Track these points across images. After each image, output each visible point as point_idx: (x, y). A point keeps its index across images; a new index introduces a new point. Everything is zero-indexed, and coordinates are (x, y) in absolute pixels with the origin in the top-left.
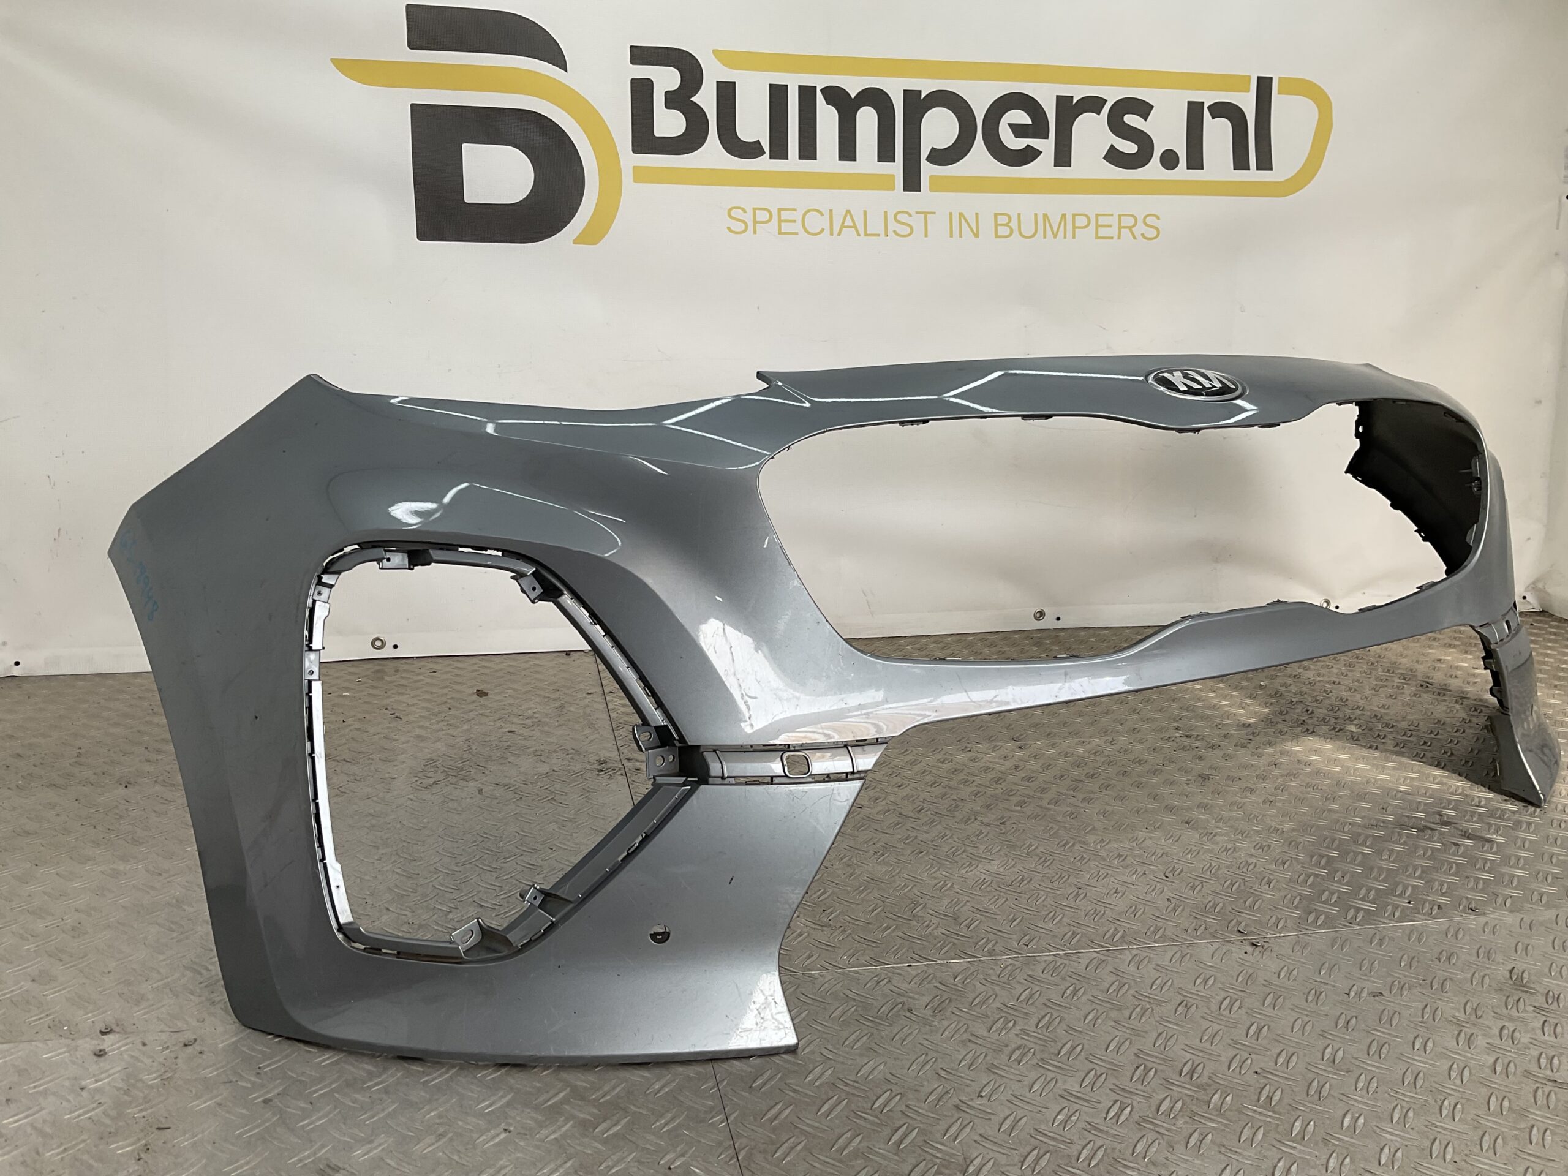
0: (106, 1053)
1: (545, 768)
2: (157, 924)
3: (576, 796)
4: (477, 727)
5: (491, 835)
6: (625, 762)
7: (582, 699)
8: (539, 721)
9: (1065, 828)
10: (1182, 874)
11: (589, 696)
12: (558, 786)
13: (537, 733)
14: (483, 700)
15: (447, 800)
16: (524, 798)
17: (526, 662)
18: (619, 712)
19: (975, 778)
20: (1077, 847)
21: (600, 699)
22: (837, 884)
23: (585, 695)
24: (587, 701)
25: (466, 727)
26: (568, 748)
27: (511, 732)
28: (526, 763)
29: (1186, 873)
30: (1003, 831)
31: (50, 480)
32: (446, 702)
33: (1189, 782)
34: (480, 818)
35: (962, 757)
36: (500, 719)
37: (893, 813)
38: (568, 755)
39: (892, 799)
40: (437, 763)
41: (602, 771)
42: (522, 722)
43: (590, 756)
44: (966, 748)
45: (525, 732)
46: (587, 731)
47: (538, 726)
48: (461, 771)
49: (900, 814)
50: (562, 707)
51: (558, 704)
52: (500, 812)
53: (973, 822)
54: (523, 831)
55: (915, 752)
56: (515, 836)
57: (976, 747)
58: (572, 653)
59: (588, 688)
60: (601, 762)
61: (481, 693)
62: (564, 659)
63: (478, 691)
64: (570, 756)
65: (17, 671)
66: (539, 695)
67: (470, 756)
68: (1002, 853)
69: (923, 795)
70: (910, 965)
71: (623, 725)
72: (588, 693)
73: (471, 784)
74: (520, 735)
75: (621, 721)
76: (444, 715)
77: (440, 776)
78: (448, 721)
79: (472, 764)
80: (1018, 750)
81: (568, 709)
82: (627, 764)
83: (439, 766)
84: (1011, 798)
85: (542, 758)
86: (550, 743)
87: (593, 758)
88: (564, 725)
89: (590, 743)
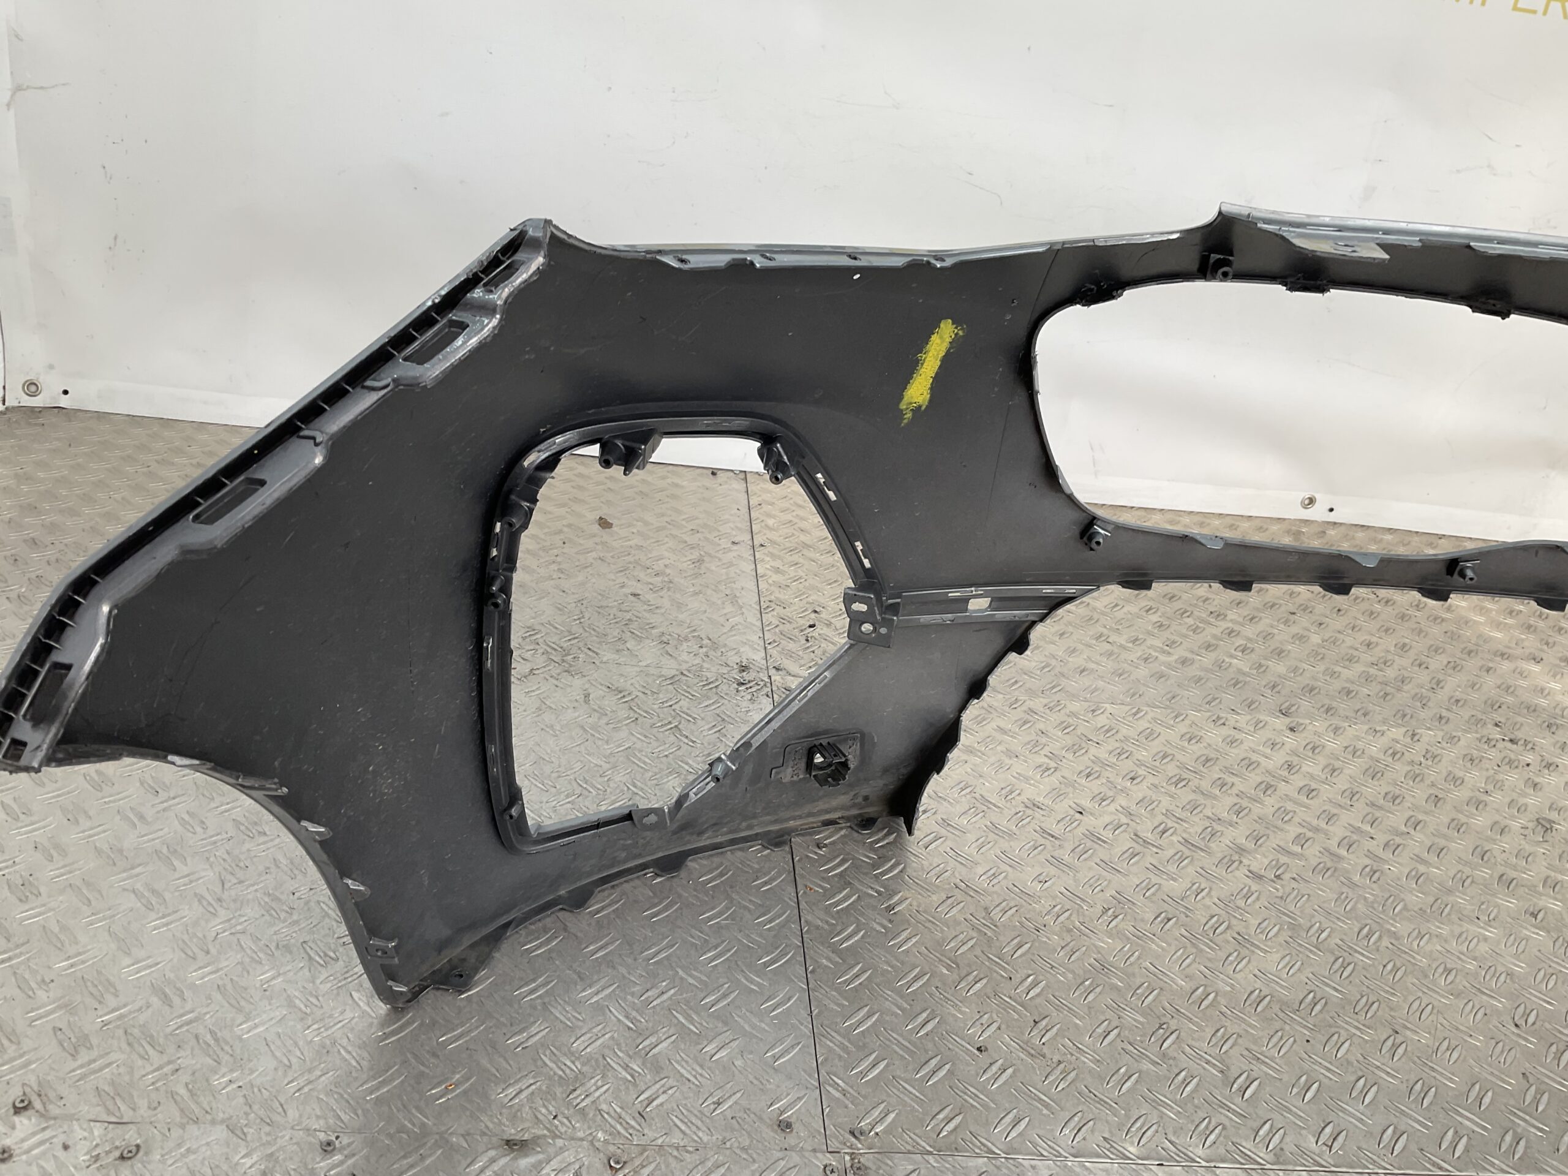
0: (11, 1156)
1: (670, 668)
2: (134, 891)
3: (706, 727)
4: (594, 580)
5: (594, 787)
6: (772, 672)
7: (726, 551)
8: (671, 582)
9: (1365, 899)
10: (1538, 1023)
11: (735, 547)
12: (684, 703)
13: (666, 603)
14: (605, 535)
15: (544, 706)
16: (641, 720)
17: (663, 478)
18: (770, 581)
19: (1235, 780)
20: (1385, 942)
21: (747, 554)
22: (1052, 967)
23: (729, 545)
24: (731, 555)
25: (581, 578)
26: (703, 636)
27: (635, 595)
28: (649, 653)
29: (1544, 1021)
30: (1280, 894)
31: (106, 172)
32: (561, 532)
33: (1526, 832)
34: (582, 748)
35: (1214, 736)
36: (624, 570)
37: (1125, 831)
38: (701, 647)
39: (1124, 804)
40: (538, 636)
41: (743, 684)
42: (650, 580)
43: (729, 654)
44: (1219, 718)
45: (650, 597)
46: (729, 608)
47: (669, 589)
48: (566, 655)
49: (1136, 835)
50: (700, 561)
51: (695, 555)
52: (607, 742)
53: (1237, 869)
54: (635, 787)
55: (1151, 715)
56: (622, 791)
57: (1232, 719)
58: (719, 472)
59: (734, 533)
60: (744, 669)
61: (604, 523)
62: (709, 481)
63: (601, 518)
64: (704, 650)
65: (64, 402)
66: (674, 537)
67: (581, 631)
68: (1281, 939)
69: (1166, 802)
70: (1162, 1165)
71: (773, 605)
72: (734, 543)
73: (577, 682)
74: (645, 603)
75: (772, 598)
76: (555, 552)
77: (540, 660)
78: (560, 563)
79: (581, 645)
80: (1288, 733)
81: (708, 565)
82: (777, 677)
83: (541, 641)
84: (1286, 827)
85: (669, 648)
86: (681, 623)
87: (733, 660)
88: (700, 592)
89: (731, 630)
